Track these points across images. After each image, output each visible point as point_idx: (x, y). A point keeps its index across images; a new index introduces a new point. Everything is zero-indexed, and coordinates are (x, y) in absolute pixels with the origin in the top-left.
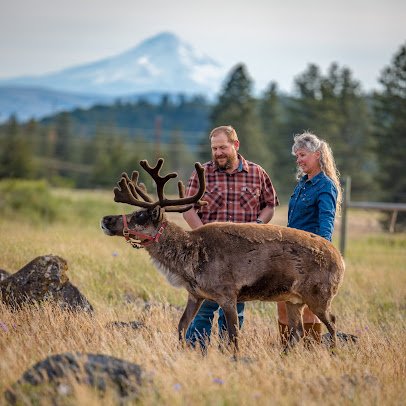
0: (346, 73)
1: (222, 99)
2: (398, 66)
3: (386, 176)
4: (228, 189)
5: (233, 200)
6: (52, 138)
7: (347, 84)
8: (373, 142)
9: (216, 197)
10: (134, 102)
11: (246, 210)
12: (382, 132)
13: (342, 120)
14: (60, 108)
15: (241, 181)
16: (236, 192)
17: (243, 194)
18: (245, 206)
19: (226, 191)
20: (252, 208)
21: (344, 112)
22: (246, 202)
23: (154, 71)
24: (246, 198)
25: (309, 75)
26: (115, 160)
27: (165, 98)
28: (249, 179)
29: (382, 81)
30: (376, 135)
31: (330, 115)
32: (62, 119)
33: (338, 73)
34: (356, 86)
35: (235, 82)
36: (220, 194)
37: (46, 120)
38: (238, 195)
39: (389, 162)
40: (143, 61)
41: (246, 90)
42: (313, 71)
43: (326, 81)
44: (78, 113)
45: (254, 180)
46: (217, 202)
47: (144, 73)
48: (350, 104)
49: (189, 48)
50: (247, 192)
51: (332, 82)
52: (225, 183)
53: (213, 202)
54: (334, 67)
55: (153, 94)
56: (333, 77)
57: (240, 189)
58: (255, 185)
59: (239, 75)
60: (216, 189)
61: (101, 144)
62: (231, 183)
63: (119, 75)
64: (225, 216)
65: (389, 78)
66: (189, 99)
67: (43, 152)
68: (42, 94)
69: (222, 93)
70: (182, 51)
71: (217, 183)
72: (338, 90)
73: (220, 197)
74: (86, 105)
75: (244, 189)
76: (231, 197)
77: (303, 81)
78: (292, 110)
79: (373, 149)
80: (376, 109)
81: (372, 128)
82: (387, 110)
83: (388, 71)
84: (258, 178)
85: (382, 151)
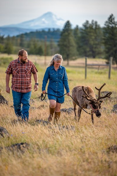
0: (96, 22)
1: (63, 30)
2: (109, 21)
3: (107, 50)
4: (21, 68)
5: (23, 72)
6: (19, 41)
7: (96, 26)
8: (103, 41)
9: (17, 71)
10: (41, 30)
11: (27, 74)
12: (105, 38)
13: (95, 35)
14: (21, 33)
15: (25, 66)
16: (24, 69)
17: (26, 69)
18: (26, 73)
19: (20, 69)
20: (28, 74)
21: (96, 33)
22: (27, 72)
23: (47, 22)
24: (27, 71)
25: (86, 23)
26: (35, 47)
27: (49, 29)
28: (28, 65)
29: (105, 25)
30: (104, 39)
31: (92, 34)
32: (21, 36)
33: (94, 22)
34: (99, 26)
35: (67, 25)
36: (18, 70)
37: (18, 36)
38: (25, 70)
39: (108, 46)
40: (43, 20)
41: (70, 27)
42: (87, 22)
43: (91, 25)
44: (26, 34)
45: (29, 65)
46: (17, 72)
47: (44, 23)
48: (97, 30)
49: (55, 16)
50: (27, 69)
51: (92, 25)
52: (20, 66)
53: (16, 72)
54: (93, 21)
55: (46, 28)
56: (93, 23)
57: (25, 68)
58: (29, 66)
59: (68, 23)
60: (17, 68)
61: (32, 43)
62: (22, 66)
63: (37, 23)
64: (21, 77)
65: (107, 24)
66: (56, 30)
67: (17, 45)
68: (16, 29)
69: (64, 28)
70: (54, 17)
71: (18, 66)
72: (94, 27)
73: (18, 71)
74: (28, 32)
75: (26, 68)
76: (22, 71)
77: (85, 25)
78: (82, 33)
79: (103, 43)
80: (104, 32)
81: (103, 37)
82: (107, 33)
83: (107, 22)
84: (31, 64)
85: (106, 43)
